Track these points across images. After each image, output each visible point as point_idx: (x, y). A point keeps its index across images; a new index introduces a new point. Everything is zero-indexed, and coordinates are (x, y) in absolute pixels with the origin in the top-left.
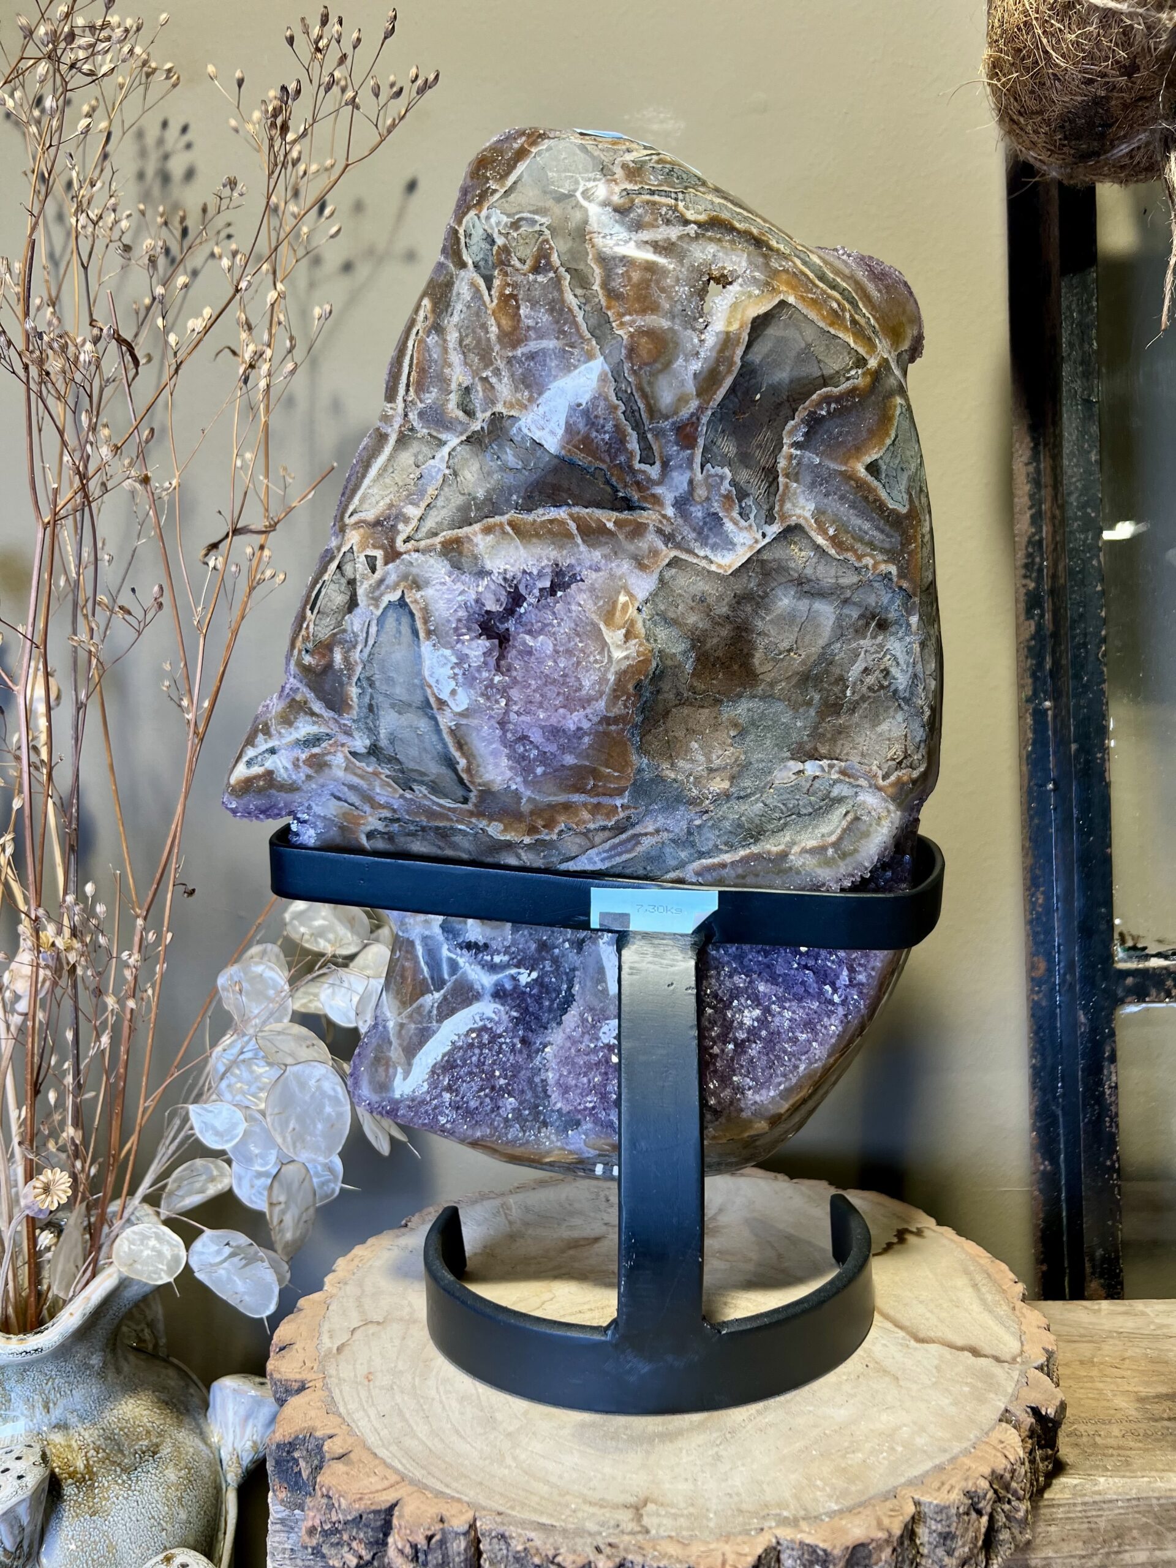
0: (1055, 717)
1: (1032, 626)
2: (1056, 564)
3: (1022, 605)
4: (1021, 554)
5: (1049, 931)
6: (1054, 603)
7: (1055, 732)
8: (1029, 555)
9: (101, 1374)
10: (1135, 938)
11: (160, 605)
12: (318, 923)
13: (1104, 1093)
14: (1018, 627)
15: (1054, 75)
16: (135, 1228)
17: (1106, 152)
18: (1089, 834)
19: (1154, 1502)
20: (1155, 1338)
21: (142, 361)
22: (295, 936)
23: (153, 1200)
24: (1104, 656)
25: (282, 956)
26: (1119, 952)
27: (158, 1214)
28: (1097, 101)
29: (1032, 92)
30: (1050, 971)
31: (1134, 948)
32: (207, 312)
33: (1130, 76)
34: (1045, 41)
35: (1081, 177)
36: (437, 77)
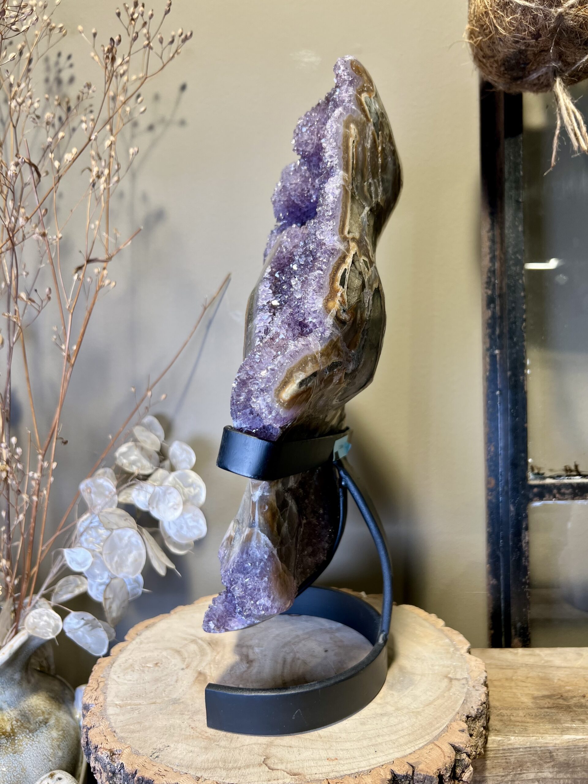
0: (500, 358)
1: (489, 313)
2: (501, 282)
3: (485, 303)
4: (485, 277)
5: (497, 465)
6: (500, 301)
7: (500, 366)
8: (489, 278)
9: (20, 683)
10: (539, 469)
11: (49, 298)
12: (133, 458)
13: (522, 546)
14: (483, 313)
15: (500, 38)
16: (37, 611)
17: (526, 77)
18: (516, 417)
19: (538, 749)
20: (544, 667)
21: (43, 174)
22: (120, 464)
23: (47, 597)
24: (525, 328)
25: (114, 475)
26: (531, 476)
27: (50, 604)
28: (521, 52)
29: (489, 47)
30: (497, 485)
31: (538, 474)
32: (74, 151)
33: (537, 39)
34: (495, 21)
35: (514, 90)
36: (191, 34)
